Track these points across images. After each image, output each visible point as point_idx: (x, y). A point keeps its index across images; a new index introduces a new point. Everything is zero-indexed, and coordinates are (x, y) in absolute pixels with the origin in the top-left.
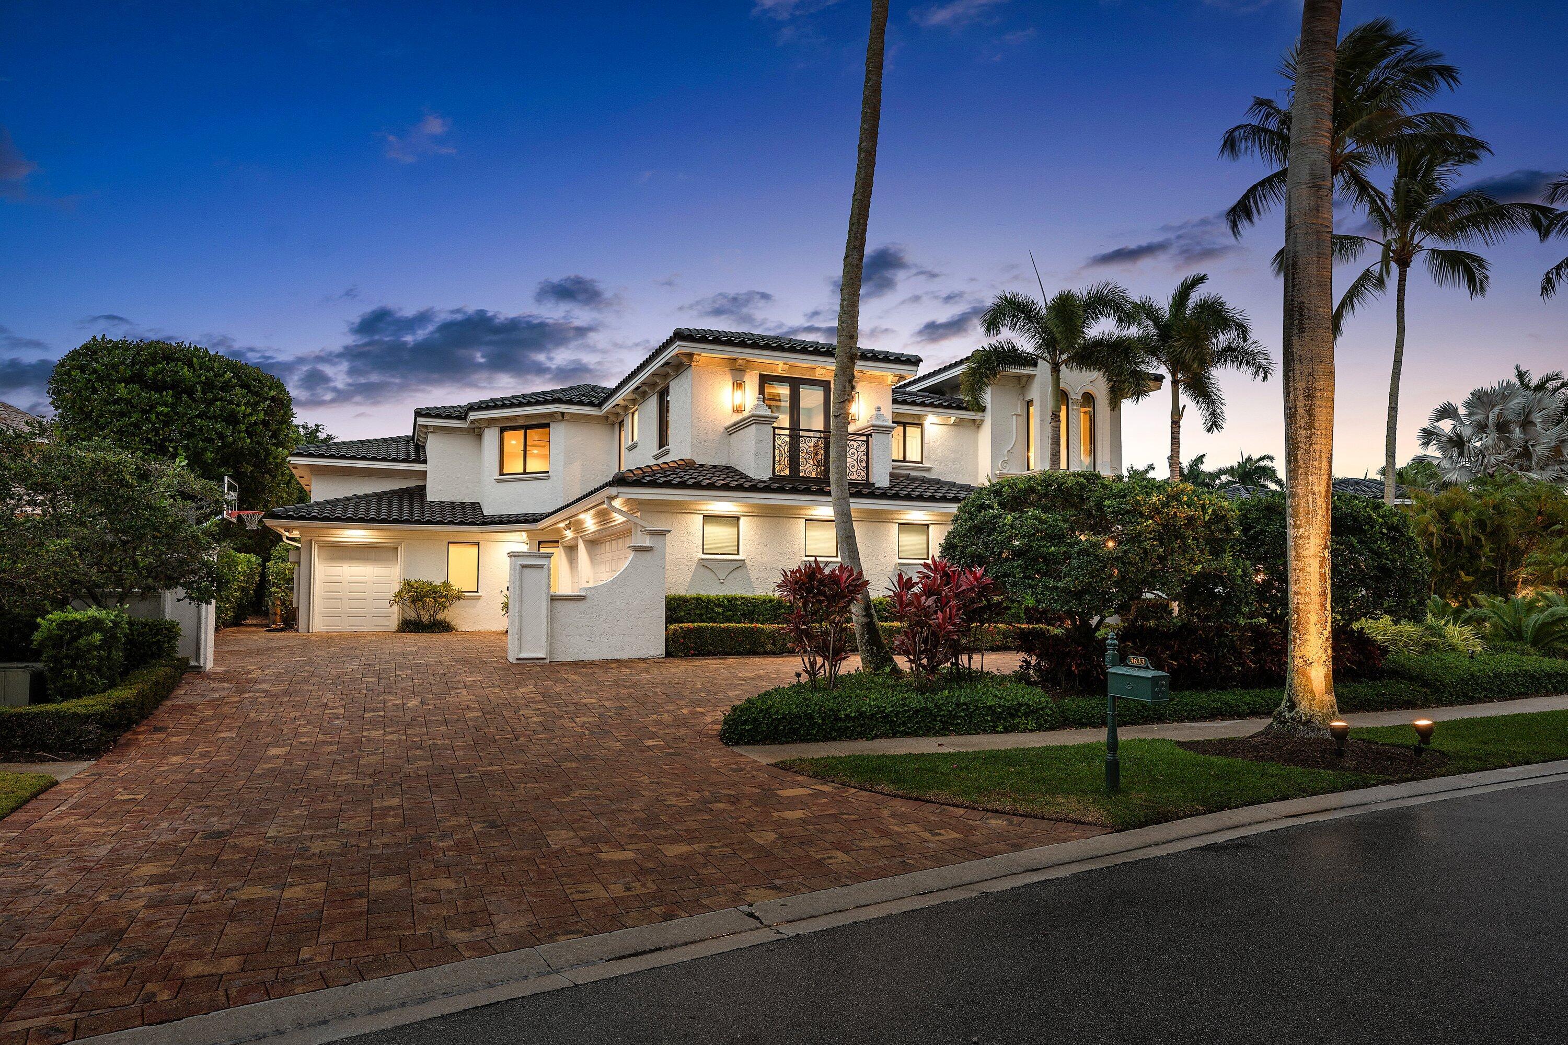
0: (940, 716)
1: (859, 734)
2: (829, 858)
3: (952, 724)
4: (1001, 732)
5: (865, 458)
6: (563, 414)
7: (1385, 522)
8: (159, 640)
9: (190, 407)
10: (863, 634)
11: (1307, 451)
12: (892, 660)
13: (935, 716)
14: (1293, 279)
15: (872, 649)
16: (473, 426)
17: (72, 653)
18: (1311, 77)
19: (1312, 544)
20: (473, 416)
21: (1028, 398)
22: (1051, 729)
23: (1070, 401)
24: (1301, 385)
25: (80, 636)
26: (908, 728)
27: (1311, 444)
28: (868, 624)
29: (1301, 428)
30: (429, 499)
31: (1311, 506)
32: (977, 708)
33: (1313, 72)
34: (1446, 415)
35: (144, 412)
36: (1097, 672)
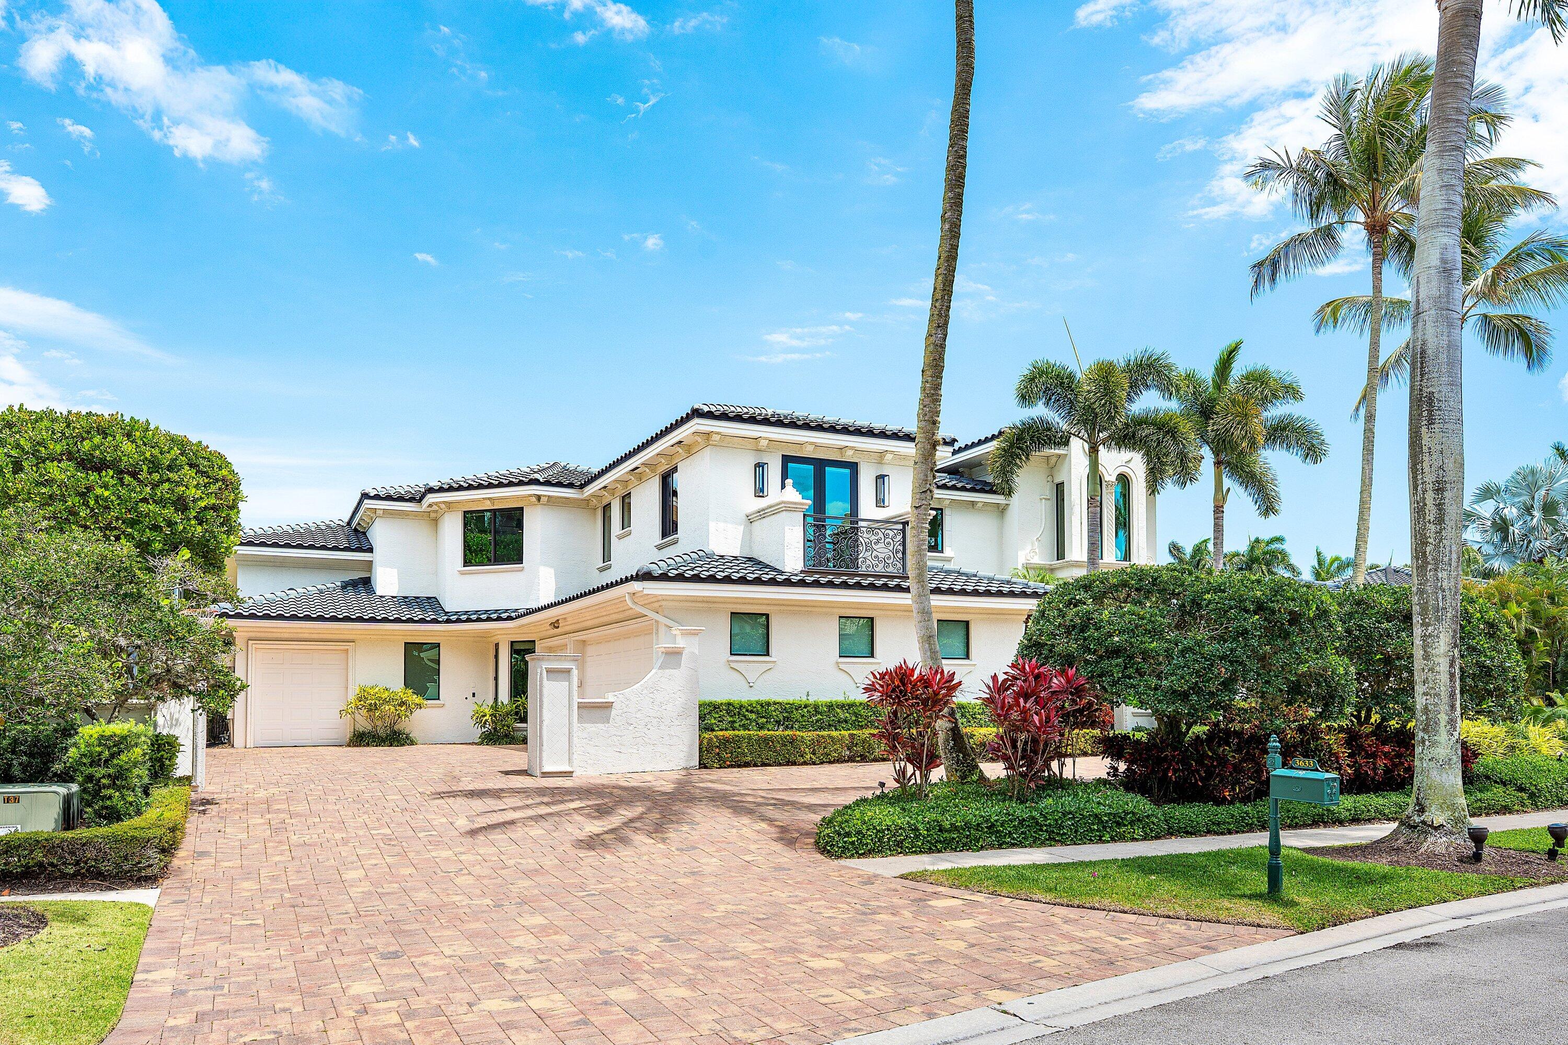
0: (1046, 825)
1: (964, 845)
2: (1036, 962)
3: (1058, 834)
4: (1108, 842)
5: (901, 548)
6: (539, 498)
7: (1482, 617)
8: (162, 756)
9: (133, 490)
10: (947, 740)
11: (1437, 546)
12: (977, 767)
13: (1041, 826)
14: (1422, 368)
15: (958, 756)
16: (429, 509)
17: (111, 771)
18: (1442, 157)
19: (1442, 643)
20: (431, 498)
21: (1058, 480)
22: (1157, 837)
23: (1104, 484)
24: (1430, 478)
25: (120, 752)
26: (1014, 839)
27: (1441, 541)
28: (952, 730)
29: (1429, 522)
30: (379, 593)
31: (1441, 604)
32: (1084, 817)
33: (1443, 151)
34: (1488, 495)
35: (82, 495)
36: (1196, 779)
